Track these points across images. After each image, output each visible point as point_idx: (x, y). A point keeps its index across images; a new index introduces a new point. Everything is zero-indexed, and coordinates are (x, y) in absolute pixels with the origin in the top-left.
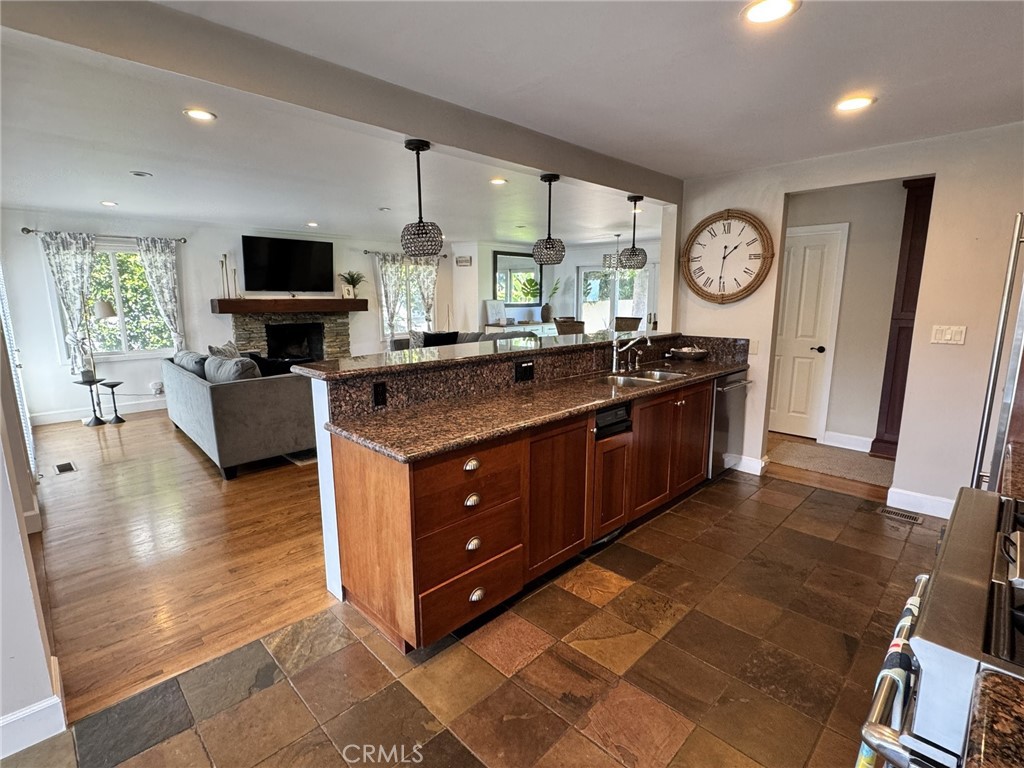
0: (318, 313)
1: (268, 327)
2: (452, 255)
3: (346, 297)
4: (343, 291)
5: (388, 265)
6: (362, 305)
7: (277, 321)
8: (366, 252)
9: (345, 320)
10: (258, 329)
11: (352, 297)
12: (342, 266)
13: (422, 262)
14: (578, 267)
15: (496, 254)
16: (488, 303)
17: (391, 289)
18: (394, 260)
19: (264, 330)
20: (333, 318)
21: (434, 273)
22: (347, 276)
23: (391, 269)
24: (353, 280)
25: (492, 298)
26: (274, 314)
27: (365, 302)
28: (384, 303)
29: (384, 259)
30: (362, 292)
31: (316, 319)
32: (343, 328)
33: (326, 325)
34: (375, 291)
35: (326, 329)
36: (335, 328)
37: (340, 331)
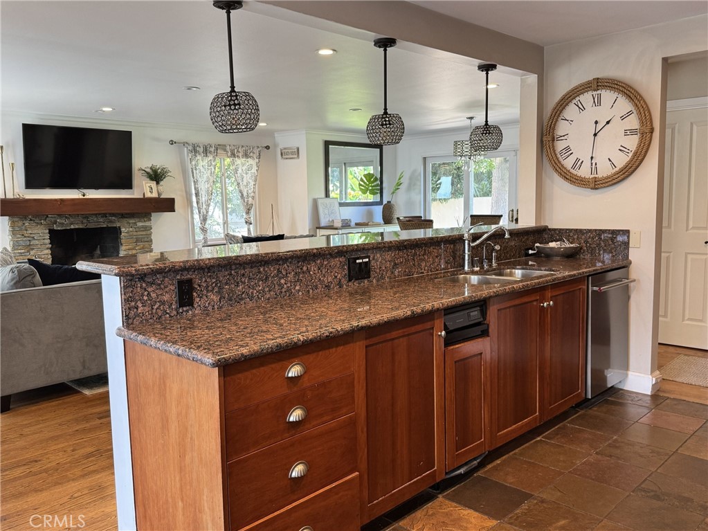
0: (113, 215)
1: (51, 232)
2: (276, 146)
3: (148, 195)
4: (143, 188)
5: (199, 157)
6: (167, 205)
7: (62, 224)
8: (172, 142)
9: (147, 224)
10: (41, 235)
11: (155, 195)
12: (142, 159)
13: (240, 155)
14: (425, 158)
15: (327, 144)
16: (320, 202)
17: (203, 187)
18: (206, 151)
19: (47, 236)
20: (132, 221)
21: (255, 168)
22: (149, 170)
23: (202, 163)
24: (156, 176)
25: (323, 195)
26: (60, 216)
27: (172, 201)
28: (195, 204)
29: (194, 150)
30: (167, 189)
31: (111, 222)
32: (144, 233)
33: (123, 230)
34: (184, 189)
35: (123, 234)
36: (135, 234)
37: (141, 236)
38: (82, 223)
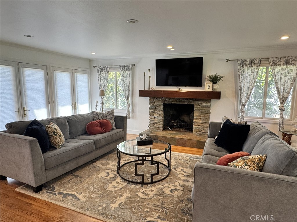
0: (191, 99)
1: (164, 104)
5: (245, 68)
6: (216, 95)
7: (169, 102)
8: (227, 60)
9: (208, 104)
10: (160, 105)
12: (208, 71)
13: (281, 63)
18: (251, 63)
19: (162, 106)
20: (200, 102)
21: (295, 70)
23: (247, 71)
24: (215, 80)
26: (168, 98)
27: (219, 93)
29: (243, 63)
31: (190, 102)
32: (206, 109)
33: (195, 106)
34: (234, 87)
35: (195, 108)
36: (201, 109)
37: (204, 110)
38: (177, 101)
